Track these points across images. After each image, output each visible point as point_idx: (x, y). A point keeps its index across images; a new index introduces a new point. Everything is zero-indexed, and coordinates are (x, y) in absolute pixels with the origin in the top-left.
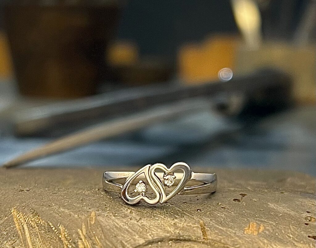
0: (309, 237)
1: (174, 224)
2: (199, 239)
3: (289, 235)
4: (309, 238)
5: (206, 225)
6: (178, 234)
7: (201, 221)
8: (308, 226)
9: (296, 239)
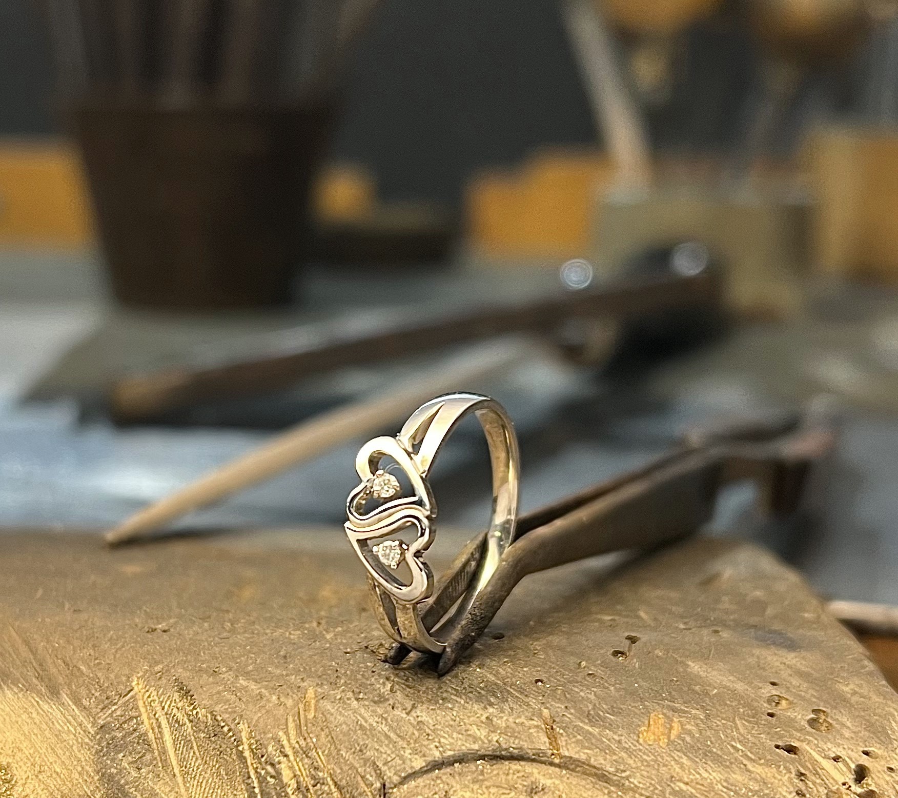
0: (777, 747)
1: (487, 718)
2: (541, 755)
3: (734, 743)
4: (777, 750)
5: (557, 720)
6: (497, 744)
7: (546, 711)
8: (774, 719)
9: (749, 754)
